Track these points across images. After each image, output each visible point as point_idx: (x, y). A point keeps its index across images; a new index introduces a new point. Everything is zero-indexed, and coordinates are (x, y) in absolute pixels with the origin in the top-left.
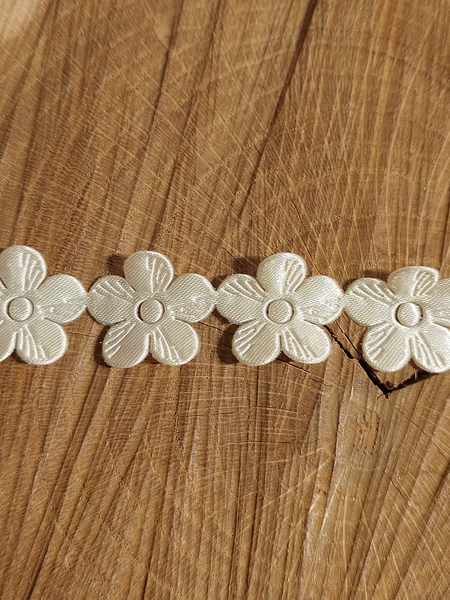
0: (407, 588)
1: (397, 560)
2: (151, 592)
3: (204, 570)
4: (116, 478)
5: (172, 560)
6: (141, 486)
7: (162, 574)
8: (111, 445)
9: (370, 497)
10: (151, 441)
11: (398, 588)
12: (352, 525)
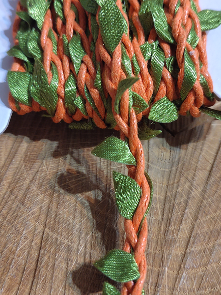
0: (198, 227)
1: (190, 213)
2: (46, 239)
3: (78, 226)
4: (28, 181)
5: (59, 221)
6: (42, 184)
7: (53, 229)
8: (25, 166)
9: (171, 182)
10: (48, 163)
11: (193, 228)
12: (162, 198)
